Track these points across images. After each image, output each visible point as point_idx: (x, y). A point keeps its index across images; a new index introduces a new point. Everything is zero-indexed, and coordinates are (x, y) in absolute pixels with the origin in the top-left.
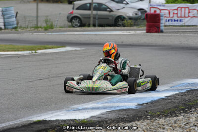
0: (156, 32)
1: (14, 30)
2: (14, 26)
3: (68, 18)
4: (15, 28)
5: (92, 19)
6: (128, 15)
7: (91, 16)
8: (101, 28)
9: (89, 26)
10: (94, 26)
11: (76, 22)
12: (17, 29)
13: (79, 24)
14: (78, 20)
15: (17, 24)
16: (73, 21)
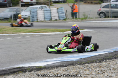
1: (64, 21)
2: (64, 18)
3: (98, 13)
5: (110, 13)
7: (110, 11)
8: (113, 18)
9: (108, 17)
10: (111, 17)
11: (102, 15)
12: (66, 20)
13: (104, 16)
14: (103, 14)
15: (66, 17)
16: (101, 14)
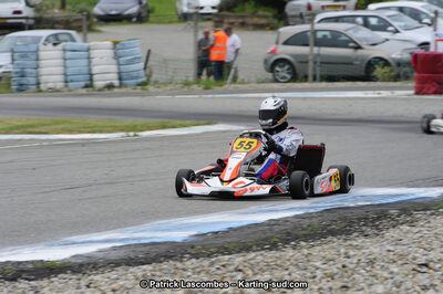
0: (435, 93)
1: (139, 89)
2: (140, 80)
3: (266, 61)
4: (143, 84)
5: (311, 64)
6: (393, 56)
7: (311, 58)
8: (324, 84)
9: (305, 78)
10: (315, 79)
11: (283, 72)
12: (147, 87)
14: (287, 67)
15: (148, 76)
16: (277, 69)
